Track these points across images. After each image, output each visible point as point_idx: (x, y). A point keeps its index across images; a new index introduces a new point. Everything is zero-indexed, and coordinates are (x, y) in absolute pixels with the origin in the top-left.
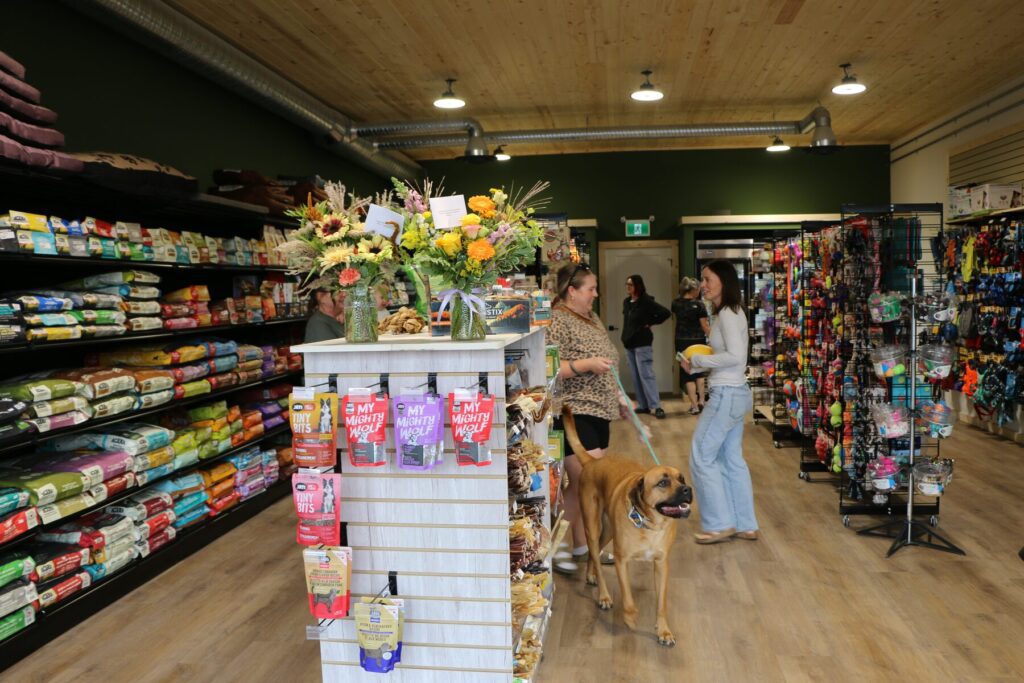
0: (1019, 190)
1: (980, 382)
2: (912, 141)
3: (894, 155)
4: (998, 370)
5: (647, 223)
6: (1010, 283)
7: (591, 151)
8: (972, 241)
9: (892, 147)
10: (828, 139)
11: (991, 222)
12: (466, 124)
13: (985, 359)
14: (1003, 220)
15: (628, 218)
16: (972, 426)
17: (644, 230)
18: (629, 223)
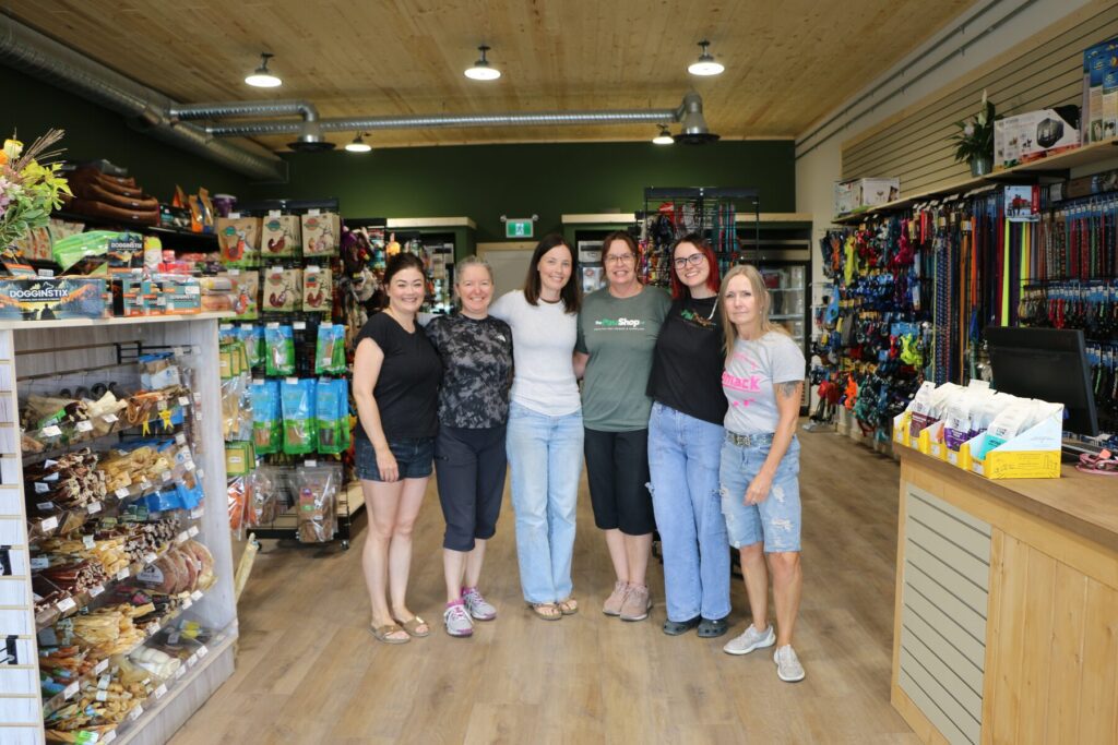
0: (896, 186)
1: (858, 395)
2: (812, 135)
3: (799, 151)
4: (873, 382)
5: (530, 222)
6: (882, 286)
7: (469, 143)
8: (851, 240)
9: (797, 143)
10: (699, 126)
11: (866, 219)
12: (299, 107)
13: (863, 369)
14: (875, 216)
15: (509, 217)
16: (861, 445)
17: (526, 230)
18: (509, 222)
